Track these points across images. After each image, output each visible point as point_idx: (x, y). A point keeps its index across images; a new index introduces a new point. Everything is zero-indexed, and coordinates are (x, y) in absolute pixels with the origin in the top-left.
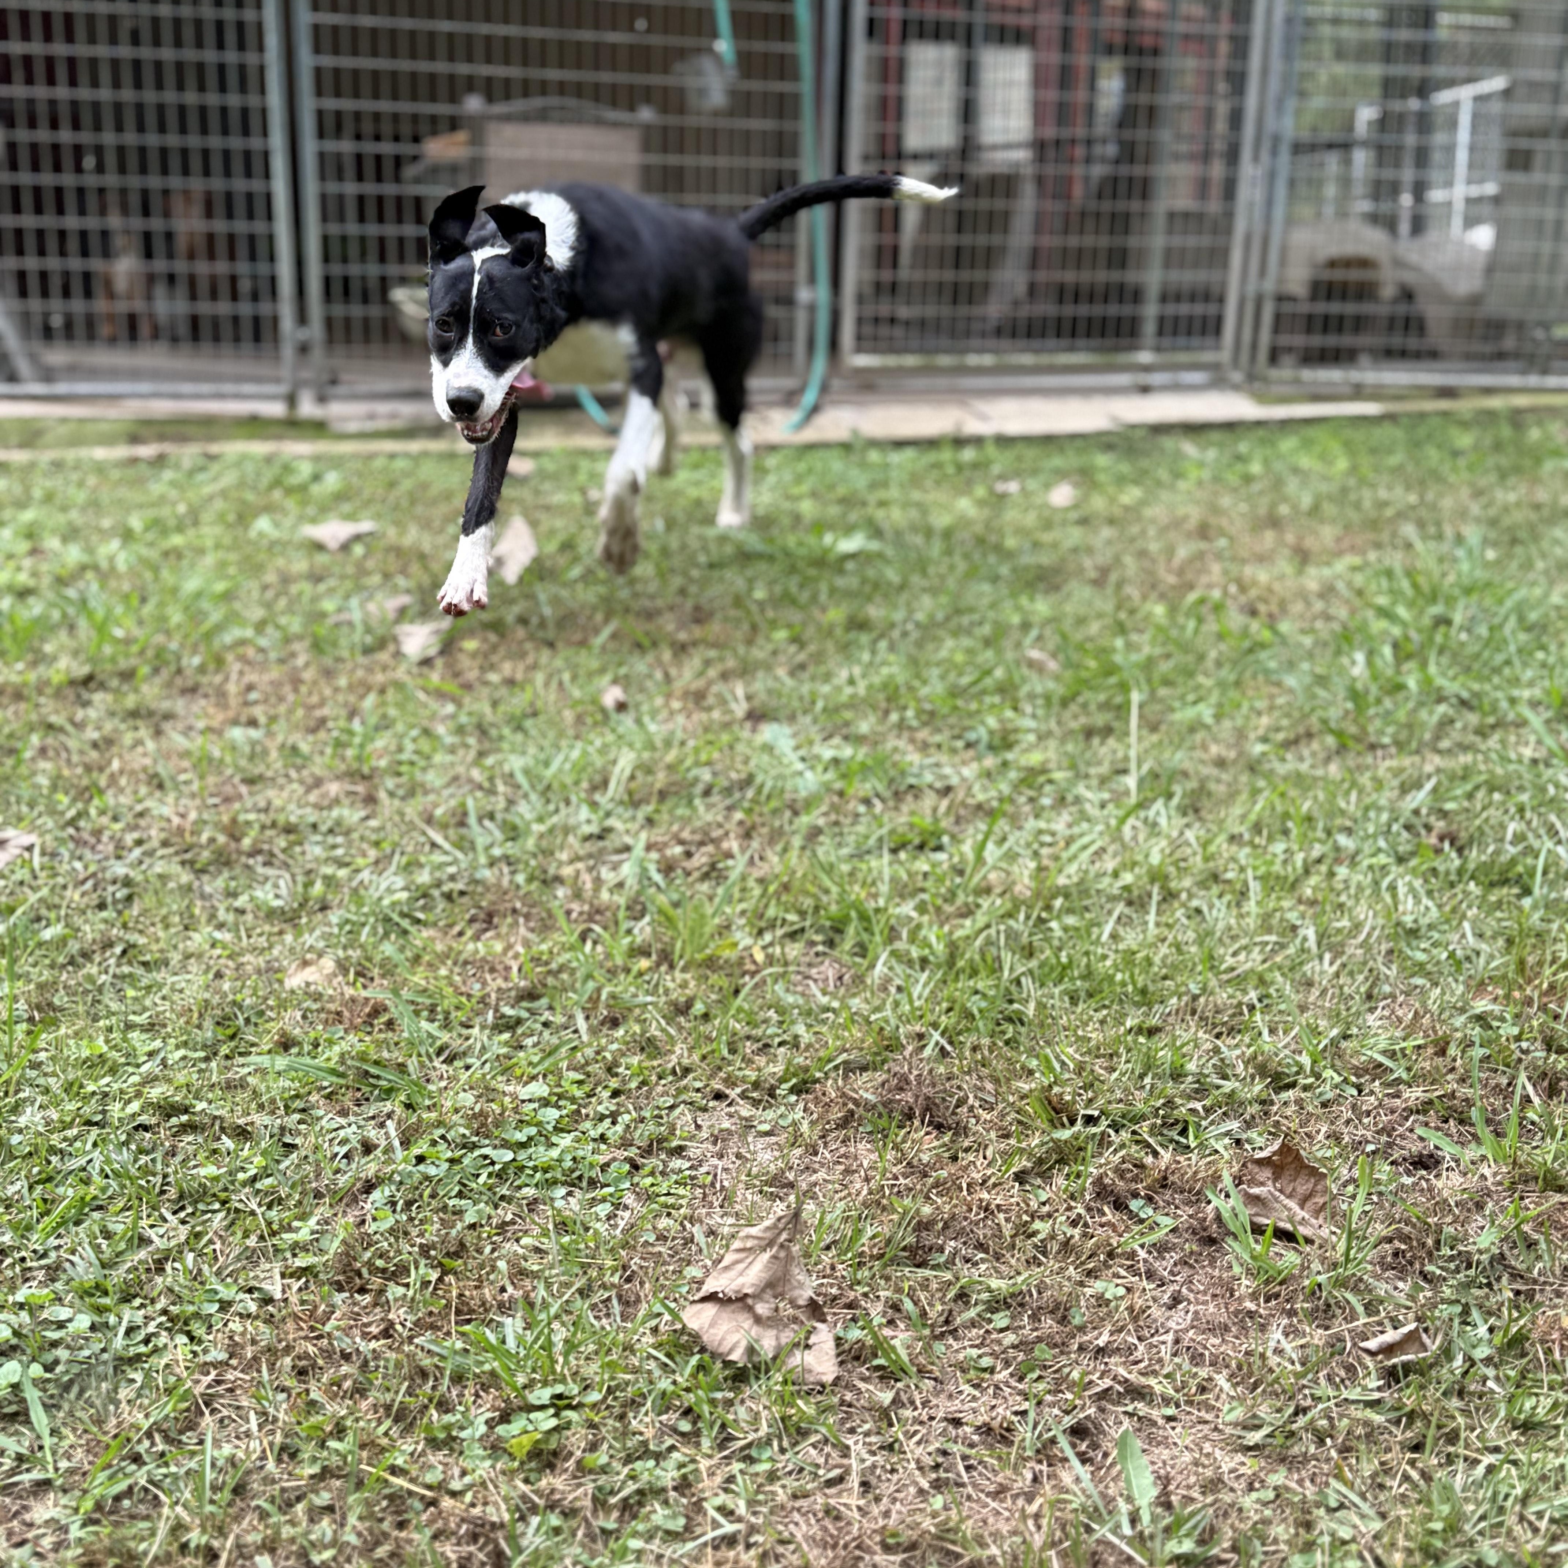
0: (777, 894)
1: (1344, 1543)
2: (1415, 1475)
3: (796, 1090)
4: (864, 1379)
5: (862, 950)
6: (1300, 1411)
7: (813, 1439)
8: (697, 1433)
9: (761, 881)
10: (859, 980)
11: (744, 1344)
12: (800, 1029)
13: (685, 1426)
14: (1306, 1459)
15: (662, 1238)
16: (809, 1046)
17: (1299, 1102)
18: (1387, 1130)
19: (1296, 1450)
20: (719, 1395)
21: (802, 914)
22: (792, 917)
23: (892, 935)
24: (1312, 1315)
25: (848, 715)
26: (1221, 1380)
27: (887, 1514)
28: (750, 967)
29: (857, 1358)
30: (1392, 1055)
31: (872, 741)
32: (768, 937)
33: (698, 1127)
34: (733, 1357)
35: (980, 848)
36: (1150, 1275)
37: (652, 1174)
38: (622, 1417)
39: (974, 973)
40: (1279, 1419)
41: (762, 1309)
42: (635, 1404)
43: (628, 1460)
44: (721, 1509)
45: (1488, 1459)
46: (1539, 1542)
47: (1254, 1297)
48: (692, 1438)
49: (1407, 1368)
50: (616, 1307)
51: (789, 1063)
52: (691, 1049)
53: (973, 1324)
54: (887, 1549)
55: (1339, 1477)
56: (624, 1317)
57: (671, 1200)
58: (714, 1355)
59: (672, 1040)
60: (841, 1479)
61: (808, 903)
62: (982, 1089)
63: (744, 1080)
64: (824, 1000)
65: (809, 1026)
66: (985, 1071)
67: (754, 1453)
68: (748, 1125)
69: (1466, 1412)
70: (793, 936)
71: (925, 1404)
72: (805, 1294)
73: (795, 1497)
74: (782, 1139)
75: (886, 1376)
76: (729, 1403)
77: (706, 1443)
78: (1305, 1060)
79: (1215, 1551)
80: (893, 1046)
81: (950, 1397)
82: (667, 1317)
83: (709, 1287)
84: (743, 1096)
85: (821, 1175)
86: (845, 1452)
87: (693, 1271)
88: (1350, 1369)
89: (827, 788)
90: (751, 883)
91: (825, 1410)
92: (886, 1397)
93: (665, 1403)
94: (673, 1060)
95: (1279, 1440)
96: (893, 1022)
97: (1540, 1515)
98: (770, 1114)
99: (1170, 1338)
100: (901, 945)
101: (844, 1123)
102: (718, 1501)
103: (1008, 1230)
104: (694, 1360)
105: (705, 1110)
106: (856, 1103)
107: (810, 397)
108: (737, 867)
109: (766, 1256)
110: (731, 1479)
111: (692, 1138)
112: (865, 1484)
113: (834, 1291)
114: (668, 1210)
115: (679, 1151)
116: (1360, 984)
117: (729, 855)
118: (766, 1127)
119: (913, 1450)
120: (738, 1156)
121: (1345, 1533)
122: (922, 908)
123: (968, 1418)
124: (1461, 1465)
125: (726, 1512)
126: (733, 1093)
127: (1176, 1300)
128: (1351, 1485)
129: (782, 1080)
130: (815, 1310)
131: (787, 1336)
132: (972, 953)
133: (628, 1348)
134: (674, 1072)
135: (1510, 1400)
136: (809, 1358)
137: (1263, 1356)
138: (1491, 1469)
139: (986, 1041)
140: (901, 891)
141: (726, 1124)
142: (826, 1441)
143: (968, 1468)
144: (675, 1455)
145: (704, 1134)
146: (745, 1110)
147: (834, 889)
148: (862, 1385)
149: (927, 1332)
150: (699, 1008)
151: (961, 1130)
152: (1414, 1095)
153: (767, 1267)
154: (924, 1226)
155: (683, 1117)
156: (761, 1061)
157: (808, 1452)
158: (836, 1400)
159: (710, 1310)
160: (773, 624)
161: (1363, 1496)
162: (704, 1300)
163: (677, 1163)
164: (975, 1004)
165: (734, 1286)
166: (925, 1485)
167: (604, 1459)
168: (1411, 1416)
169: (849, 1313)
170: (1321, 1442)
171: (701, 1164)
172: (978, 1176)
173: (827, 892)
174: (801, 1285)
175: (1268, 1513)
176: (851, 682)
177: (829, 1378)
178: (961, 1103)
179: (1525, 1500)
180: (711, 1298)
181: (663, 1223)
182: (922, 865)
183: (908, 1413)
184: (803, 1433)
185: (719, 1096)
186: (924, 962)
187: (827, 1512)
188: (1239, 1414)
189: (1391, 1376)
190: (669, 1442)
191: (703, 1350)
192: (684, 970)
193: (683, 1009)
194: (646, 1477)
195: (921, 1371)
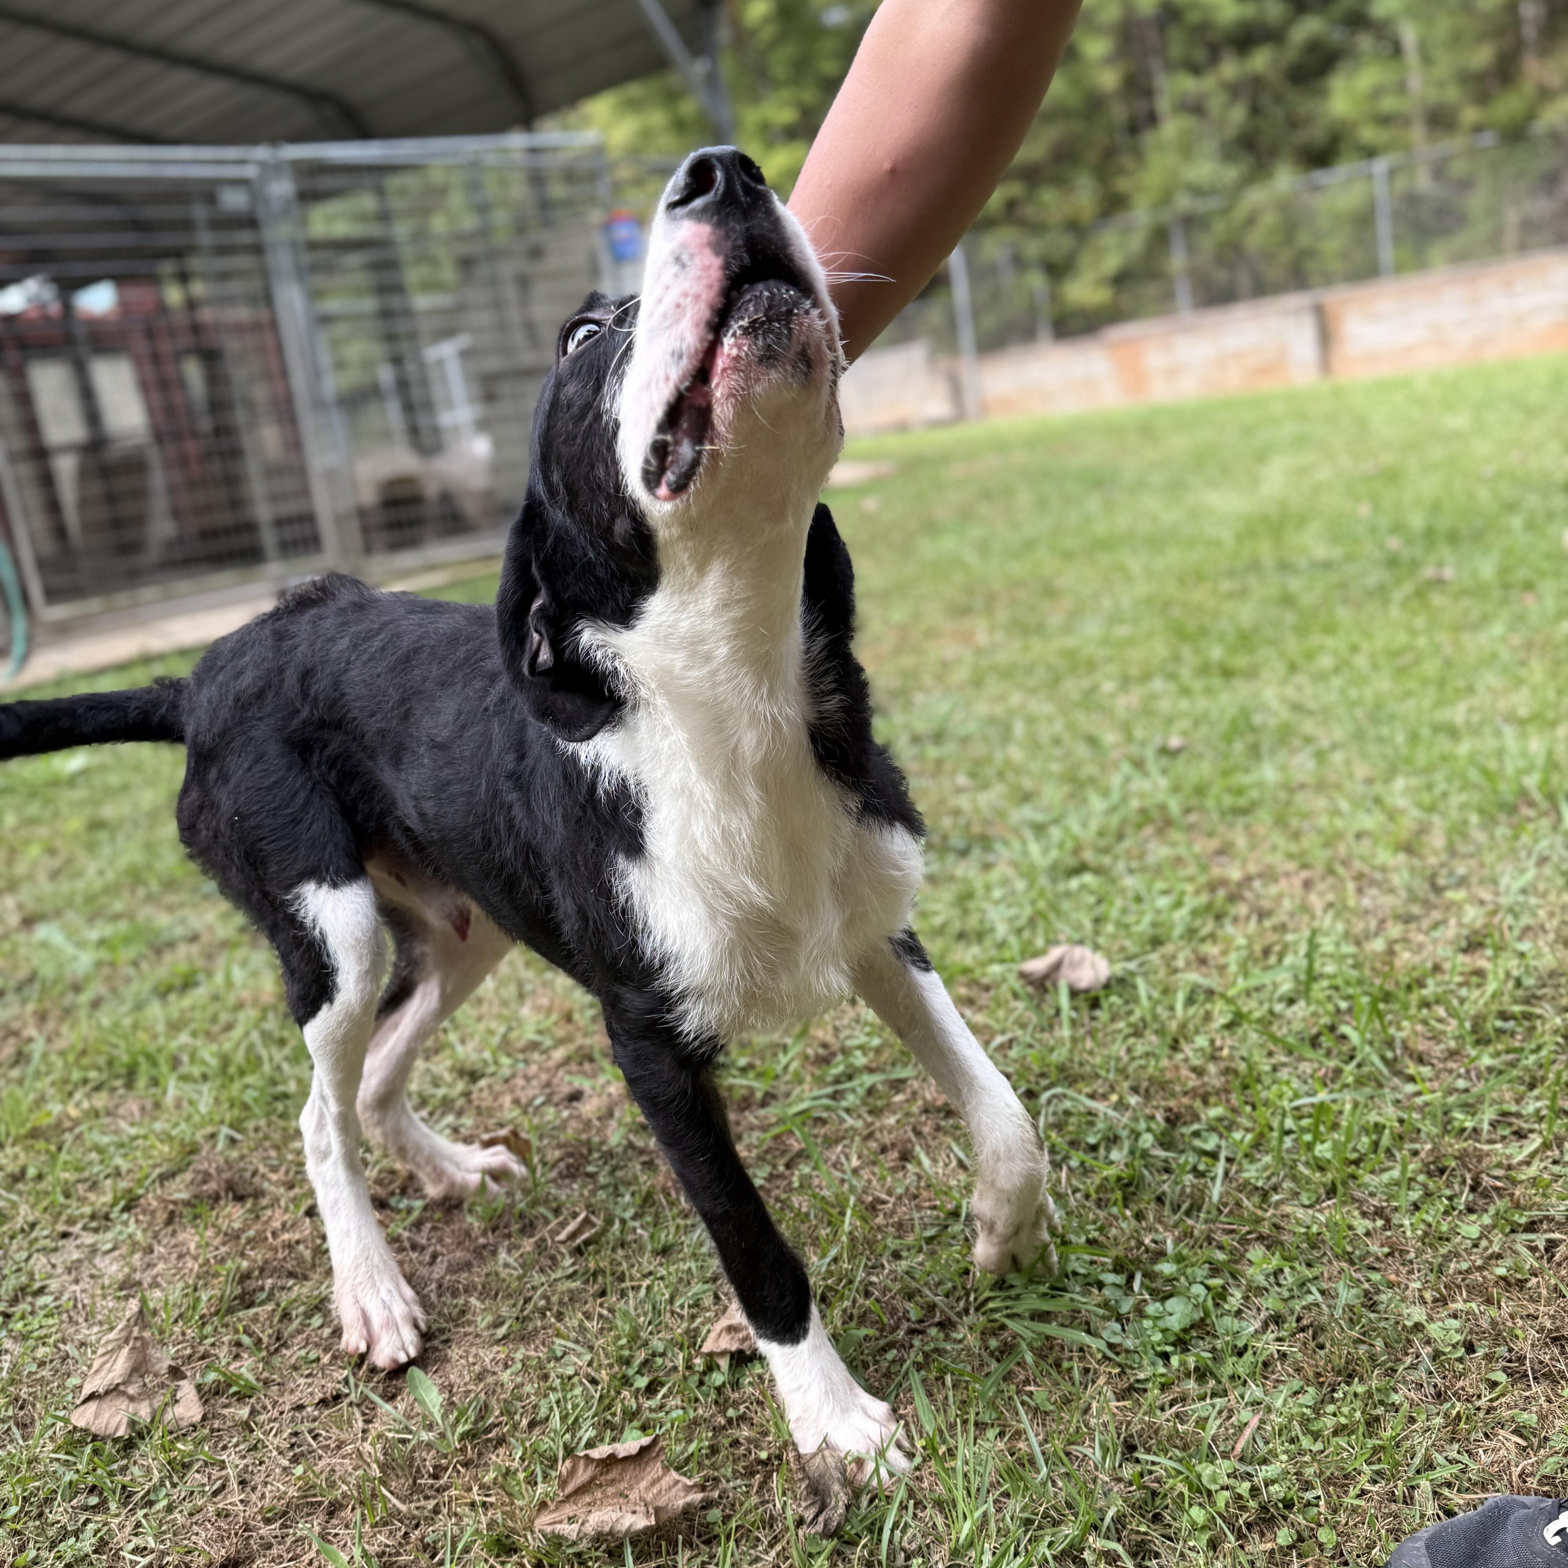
0: (77, 1061)
1: (570, 1378)
2: (605, 1312)
3: (127, 1209)
4: (226, 1406)
5: (155, 1082)
6: (527, 1300)
7: (196, 1467)
8: (104, 1502)
9: (62, 1053)
10: (157, 1105)
11: (125, 1421)
12: (118, 1161)
13: (94, 1500)
14: (536, 1331)
15: (42, 1364)
16: (130, 1171)
17: (490, 1087)
18: (548, 1085)
19: (530, 1327)
20: (115, 1466)
21: (99, 1069)
22: (93, 1074)
23: (175, 1062)
24: (522, 1231)
25: (104, 900)
26: (473, 1301)
27: (263, 1496)
28: (67, 1124)
29: (217, 1393)
30: (540, 1032)
31: (128, 915)
32: (78, 1096)
33: (54, 1266)
34: (119, 1434)
35: (228, 975)
36: (414, 1247)
37: (23, 1317)
38: (40, 1515)
39: (242, 1073)
40: (515, 1312)
41: (132, 1390)
42: (48, 1501)
43: (53, 1545)
44: (134, 1552)
45: (646, 1283)
46: (685, 1325)
47: (484, 1234)
48: (101, 1507)
49: (587, 1243)
50: (16, 1432)
51: (115, 1191)
52: (33, 1207)
53: (299, 1332)
54: (268, 1521)
55: (558, 1335)
56: (25, 1439)
57: (43, 1332)
58: (104, 1439)
59: (14, 1205)
60: (223, 1487)
61: (102, 1060)
62: (268, 1158)
63: (82, 1216)
64: (133, 1131)
65: (125, 1156)
66: (267, 1144)
67: (152, 1497)
68: (94, 1250)
69: (627, 1257)
70: (98, 1088)
71: (275, 1404)
72: (163, 1366)
73: (191, 1515)
74: (124, 1250)
75: (241, 1397)
76: (124, 1470)
77: (113, 1506)
78: (487, 1055)
79: (491, 1420)
80: (194, 1150)
81: (292, 1391)
82: (60, 1424)
83: (87, 1391)
84: (85, 1228)
85: (161, 1266)
86: (222, 1465)
87: (74, 1381)
88: (553, 1258)
89: (99, 964)
90: (53, 1058)
91: (198, 1443)
92: (244, 1412)
93: (73, 1489)
94: (19, 1222)
95: (517, 1326)
96: (189, 1133)
97: (682, 1307)
98: (110, 1235)
99: (433, 1286)
100: (184, 1069)
101: (169, 1221)
102: (131, 1546)
103: (308, 1254)
104: (88, 1449)
105: (55, 1250)
106: (175, 1203)
107: (18, 648)
108: (37, 1048)
109: (126, 1351)
110: (138, 1525)
111: (50, 1276)
112: (243, 1483)
113: (188, 1351)
114: (43, 1341)
115: (41, 1291)
116: (511, 991)
117: (30, 1040)
118: (109, 1246)
119: (273, 1441)
120: (92, 1276)
121: (570, 1371)
122: (194, 1034)
123: (306, 1401)
124: (631, 1294)
125: (139, 1551)
126: (76, 1229)
127: (434, 1257)
128: (567, 1338)
129: (113, 1205)
130: (175, 1373)
131: (158, 1402)
132: (239, 1057)
133: (32, 1461)
134: (23, 1230)
135: (652, 1237)
136: (179, 1410)
137: (497, 1274)
138: (649, 1288)
139: (262, 1122)
140: (174, 1027)
141: (76, 1256)
142: (206, 1464)
143: (315, 1438)
144: (91, 1526)
145: (59, 1270)
146: (89, 1239)
147: (122, 1043)
148: (226, 1411)
149: (264, 1353)
150: (32, 1172)
151: (258, 1194)
152: (559, 1054)
153: (128, 1358)
154: (245, 1277)
155: (40, 1263)
156: (92, 1196)
157: (195, 1477)
158: (206, 1431)
159: (92, 1406)
160: (27, 842)
161: (577, 1342)
162: (85, 1402)
163: (42, 1301)
164: (249, 1096)
165: (106, 1382)
166: (286, 1463)
167: (32, 1554)
168: (595, 1275)
169: (203, 1363)
170: (544, 1315)
171: (61, 1293)
172: (277, 1224)
173: (116, 1046)
174: (159, 1360)
175: (519, 1380)
176: (101, 873)
177: (198, 1418)
178: (255, 1173)
179: (671, 1301)
180: (92, 1397)
181: (41, 1352)
182: (187, 1001)
183: (262, 1418)
184: (186, 1466)
185: (65, 1235)
186: (205, 1077)
187: (218, 1515)
188: (489, 1318)
189: (578, 1251)
190: (83, 1518)
191: (95, 1438)
192: (14, 1144)
193: (18, 1177)
194: (69, 1554)
195: (266, 1383)
